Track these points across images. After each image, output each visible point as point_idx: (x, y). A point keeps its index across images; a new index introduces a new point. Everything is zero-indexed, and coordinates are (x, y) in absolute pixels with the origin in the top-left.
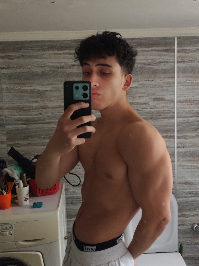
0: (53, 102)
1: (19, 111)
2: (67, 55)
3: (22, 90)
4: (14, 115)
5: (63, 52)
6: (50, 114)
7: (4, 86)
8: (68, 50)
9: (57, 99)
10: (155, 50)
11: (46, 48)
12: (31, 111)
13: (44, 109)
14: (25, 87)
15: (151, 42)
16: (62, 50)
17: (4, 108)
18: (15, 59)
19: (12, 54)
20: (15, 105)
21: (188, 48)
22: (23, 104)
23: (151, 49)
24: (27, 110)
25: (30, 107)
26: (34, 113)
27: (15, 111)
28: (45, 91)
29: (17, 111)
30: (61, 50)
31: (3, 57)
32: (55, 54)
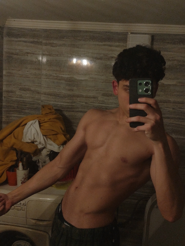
0: (88, 91)
1: (55, 97)
2: (106, 47)
3: (60, 77)
4: (50, 101)
5: (103, 43)
6: (84, 103)
7: (44, 72)
8: (109, 42)
9: (92, 89)
11: (87, 39)
12: (66, 98)
13: (79, 98)
14: (63, 75)
16: (103, 41)
17: (42, 93)
18: (56, 46)
19: (55, 42)
20: (52, 91)
22: (59, 91)
24: (62, 97)
25: (66, 95)
26: (69, 101)
27: (52, 97)
28: (82, 80)
29: (53, 97)
31: (46, 44)
32: (95, 45)
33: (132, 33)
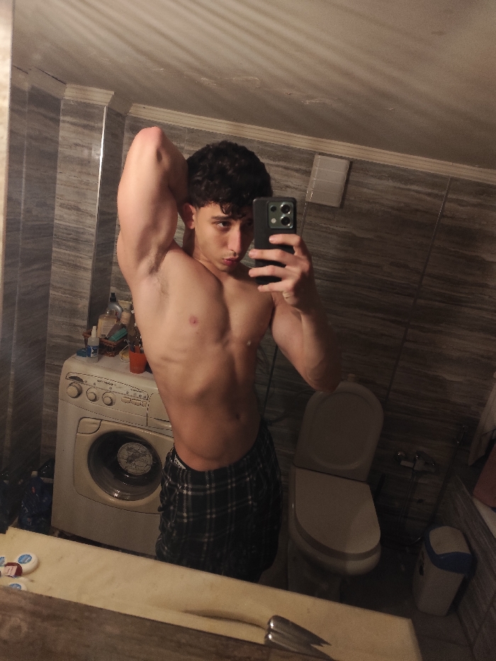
2: (280, 169)
5: (277, 163)
10: (414, 191)
15: (411, 177)
21: (465, 199)
23: (408, 187)
30: (274, 160)
33: (320, 154)
